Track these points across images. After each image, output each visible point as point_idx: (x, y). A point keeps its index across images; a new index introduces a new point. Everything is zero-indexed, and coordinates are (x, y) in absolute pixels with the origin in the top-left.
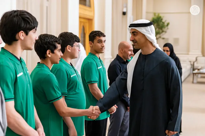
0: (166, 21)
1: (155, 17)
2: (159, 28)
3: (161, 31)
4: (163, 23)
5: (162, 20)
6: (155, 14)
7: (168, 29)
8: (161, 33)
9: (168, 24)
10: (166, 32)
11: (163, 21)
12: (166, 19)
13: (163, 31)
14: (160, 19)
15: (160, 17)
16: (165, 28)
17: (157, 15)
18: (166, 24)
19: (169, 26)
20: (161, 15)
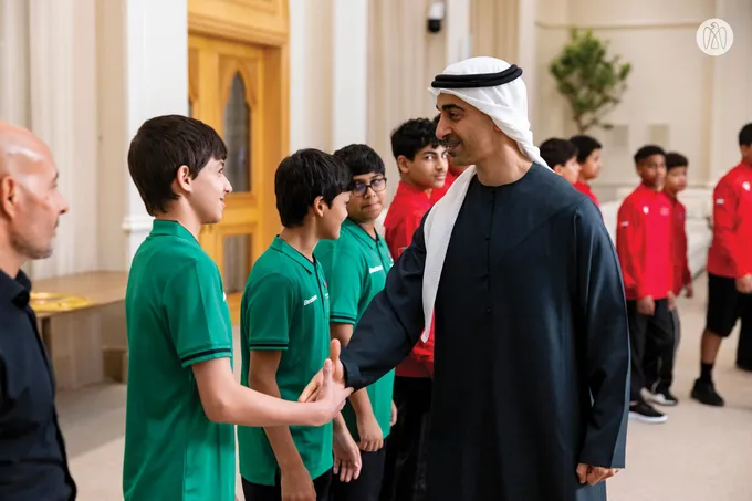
0: (617, 58)
1: (575, 45)
2: (591, 87)
3: (598, 98)
4: (608, 66)
5: (602, 53)
6: (574, 32)
7: (624, 88)
8: (599, 105)
9: (625, 71)
10: (616, 101)
11: (608, 58)
12: (617, 50)
13: (606, 100)
14: (595, 53)
15: (596, 44)
16: (612, 84)
17: (582, 34)
18: (617, 70)
19: (630, 79)
20: (598, 36)
